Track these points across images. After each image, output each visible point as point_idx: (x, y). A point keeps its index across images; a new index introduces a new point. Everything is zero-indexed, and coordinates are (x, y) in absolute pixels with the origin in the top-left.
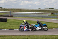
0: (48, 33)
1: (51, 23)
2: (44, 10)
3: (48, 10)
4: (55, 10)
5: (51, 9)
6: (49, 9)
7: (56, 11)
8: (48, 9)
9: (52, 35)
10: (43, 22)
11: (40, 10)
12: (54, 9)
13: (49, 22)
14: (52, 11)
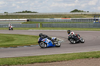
0: (21, 54)
1: (27, 36)
2: (14, 14)
3: (20, 14)
4: (32, 14)
5: (26, 12)
6: (23, 12)
7: (35, 15)
8: (21, 12)
9: (29, 57)
10: (13, 35)
11: (7, 16)
12: (31, 12)
13: (23, 35)
14: (27, 15)
